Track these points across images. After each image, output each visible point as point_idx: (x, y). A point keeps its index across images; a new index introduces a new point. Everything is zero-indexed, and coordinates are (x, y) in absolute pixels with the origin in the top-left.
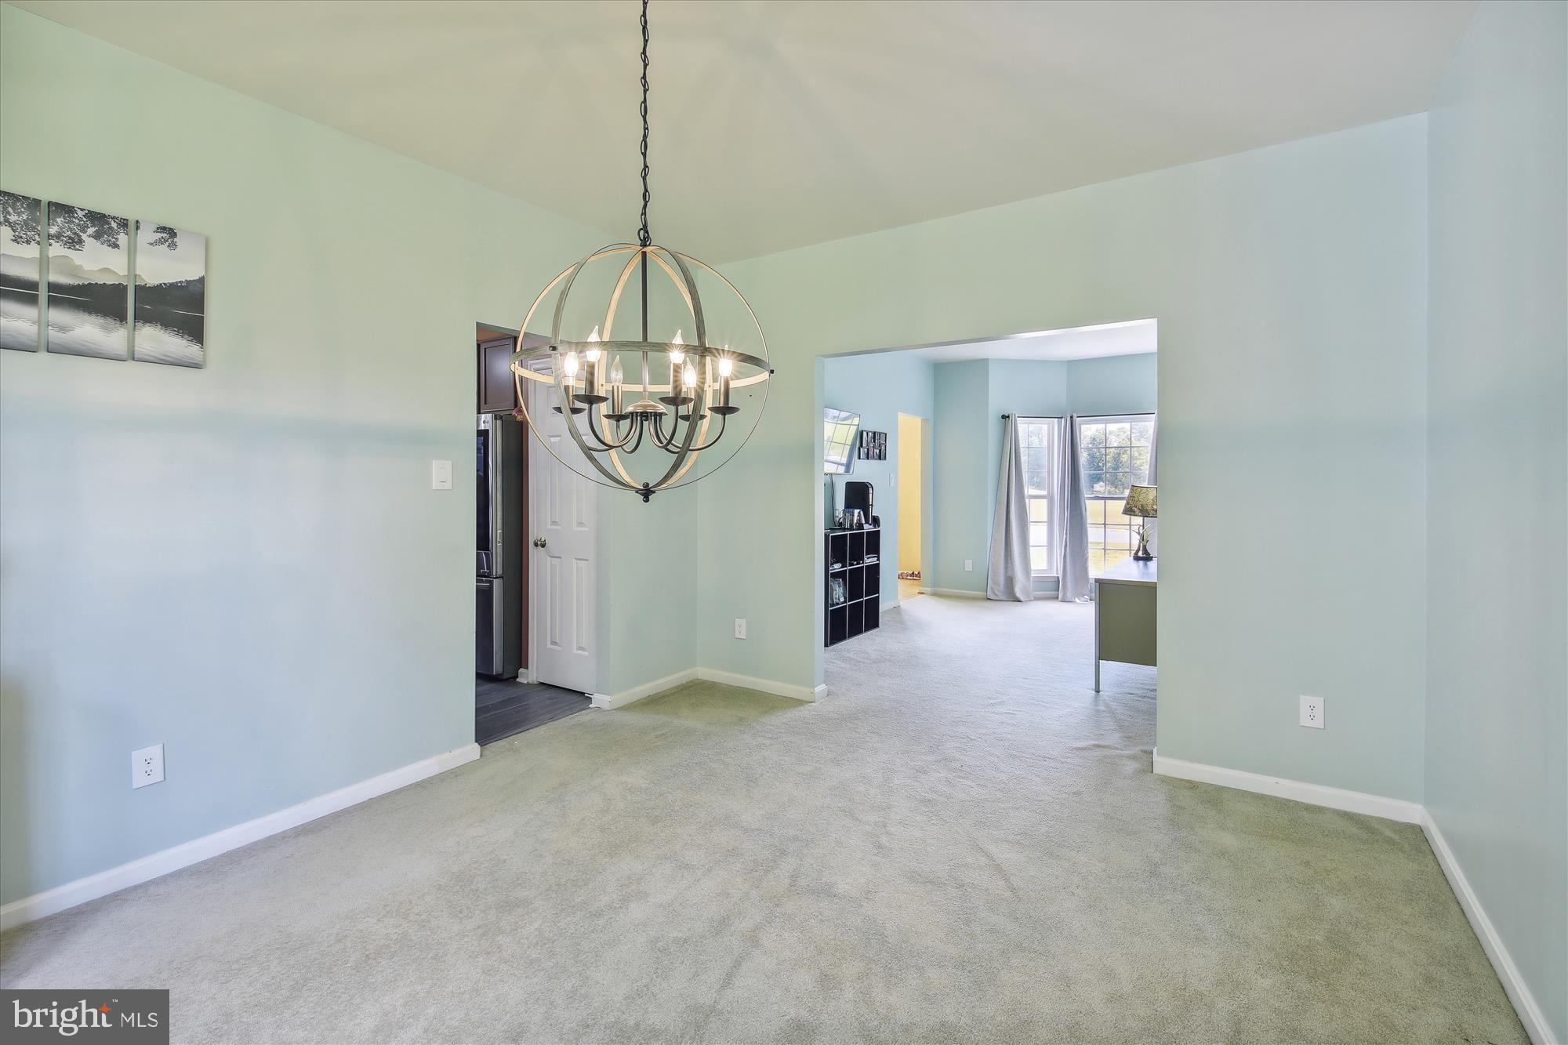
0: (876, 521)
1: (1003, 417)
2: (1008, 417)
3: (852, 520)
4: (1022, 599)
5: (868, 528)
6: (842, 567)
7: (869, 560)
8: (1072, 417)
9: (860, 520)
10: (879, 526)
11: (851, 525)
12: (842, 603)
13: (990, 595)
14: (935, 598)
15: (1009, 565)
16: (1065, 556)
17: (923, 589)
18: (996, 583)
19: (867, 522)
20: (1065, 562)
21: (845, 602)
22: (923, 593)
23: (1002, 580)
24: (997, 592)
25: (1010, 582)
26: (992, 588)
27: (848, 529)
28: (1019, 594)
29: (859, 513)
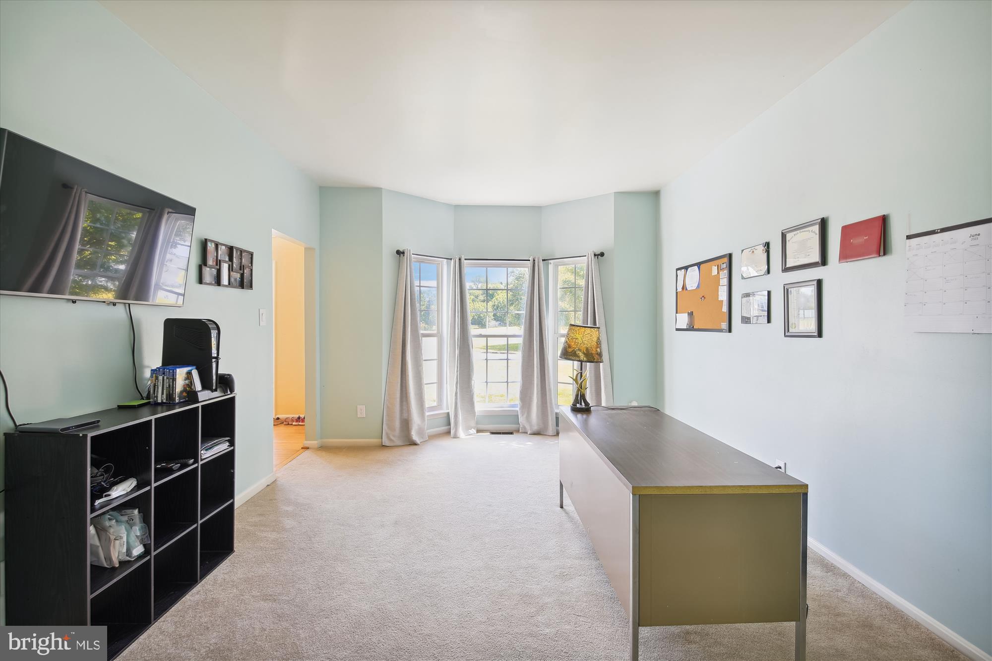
0: (226, 382)
1: (398, 252)
2: (403, 253)
3: (172, 387)
4: (418, 442)
5: (206, 397)
6: (138, 487)
7: (209, 453)
8: (460, 259)
9: (191, 384)
10: (232, 391)
11: (170, 396)
12: (140, 557)
13: (386, 442)
14: (324, 454)
15: (405, 407)
16: (456, 394)
17: (307, 443)
18: (391, 428)
19: (206, 386)
20: (456, 399)
21: (147, 552)
22: (308, 448)
23: (397, 424)
24: (392, 438)
25: (406, 424)
26: (387, 434)
27: (162, 404)
28: (415, 437)
29: (189, 373)
